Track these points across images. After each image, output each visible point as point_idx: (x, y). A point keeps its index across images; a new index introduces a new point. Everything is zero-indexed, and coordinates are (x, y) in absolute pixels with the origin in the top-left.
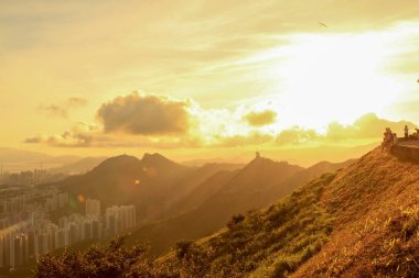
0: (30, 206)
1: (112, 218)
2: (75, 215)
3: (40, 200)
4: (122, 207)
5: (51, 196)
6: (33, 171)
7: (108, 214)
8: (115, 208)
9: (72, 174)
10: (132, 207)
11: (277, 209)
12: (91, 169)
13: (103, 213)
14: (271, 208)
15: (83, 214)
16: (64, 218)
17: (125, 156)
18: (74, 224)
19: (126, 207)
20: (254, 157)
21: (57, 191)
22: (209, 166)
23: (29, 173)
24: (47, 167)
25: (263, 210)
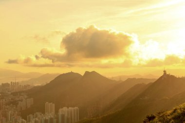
0: (8, 106)
1: (63, 116)
2: (38, 114)
3: (14, 103)
4: (70, 108)
5: (22, 101)
6: (9, 83)
7: (60, 113)
8: (65, 109)
9: (36, 85)
10: (76, 108)
11: (179, 111)
12: (49, 82)
13: (57, 112)
14: (175, 111)
15: (44, 113)
16: (31, 116)
17: (72, 73)
18: (37, 119)
19: (72, 109)
20: (162, 74)
21: (26, 97)
22: (130, 80)
23: (7, 85)
24: (19, 80)
25: (169, 112)
